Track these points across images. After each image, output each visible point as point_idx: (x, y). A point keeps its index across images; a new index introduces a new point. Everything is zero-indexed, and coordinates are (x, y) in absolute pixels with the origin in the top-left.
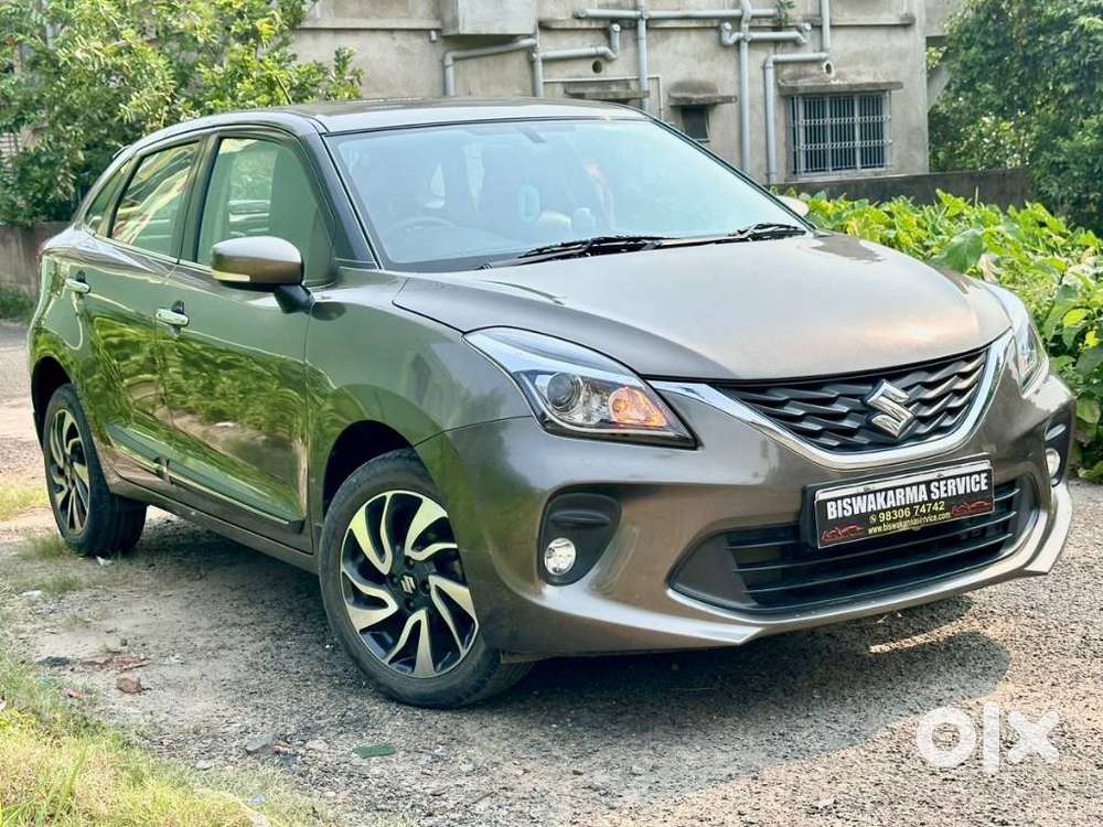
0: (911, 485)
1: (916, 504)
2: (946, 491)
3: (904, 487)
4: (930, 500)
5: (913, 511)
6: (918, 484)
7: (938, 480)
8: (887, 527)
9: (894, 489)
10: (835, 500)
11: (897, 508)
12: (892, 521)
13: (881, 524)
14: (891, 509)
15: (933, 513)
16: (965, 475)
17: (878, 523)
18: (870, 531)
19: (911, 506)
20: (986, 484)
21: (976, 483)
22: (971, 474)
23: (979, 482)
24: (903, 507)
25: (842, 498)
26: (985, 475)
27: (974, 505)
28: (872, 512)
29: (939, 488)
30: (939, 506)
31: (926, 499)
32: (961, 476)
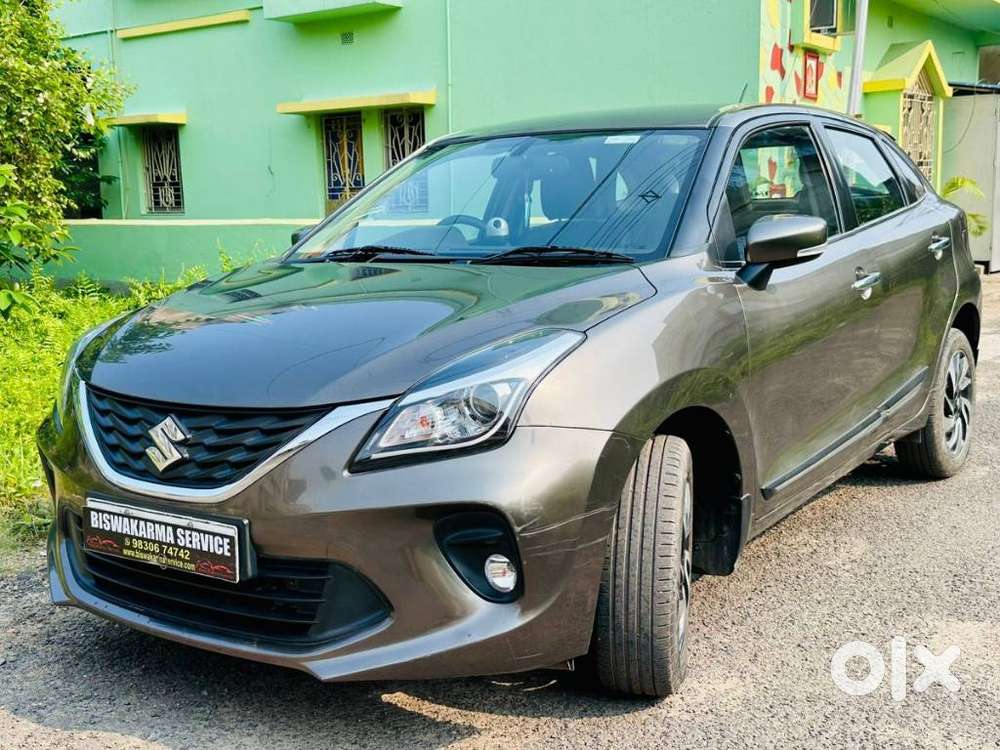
0: (160, 523)
1: (165, 544)
2: (191, 542)
3: (154, 522)
4: (176, 545)
5: (162, 549)
6: (166, 525)
7: (184, 528)
8: (140, 555)
9: (146, 520)
10: (98, 511)
11: (149, 541)
12: (143, 551)
13: (134, 550)
14: (143, 539)
15: (179, 558)
16: (209, 533)
17: (131, 548)
18: (125, 552)
19: (161, 543)
20: (229, 551)
21: (219, 546)
22: (215, 535)
23: (222, 546)
24: (154, 542)
25: (103, 512)
26: (228, 540)
27: (217, 567)
28: (126, 535)
29: (184, 536)
30: (185, 554)
31: (173, 542)
32: (205, 532)
